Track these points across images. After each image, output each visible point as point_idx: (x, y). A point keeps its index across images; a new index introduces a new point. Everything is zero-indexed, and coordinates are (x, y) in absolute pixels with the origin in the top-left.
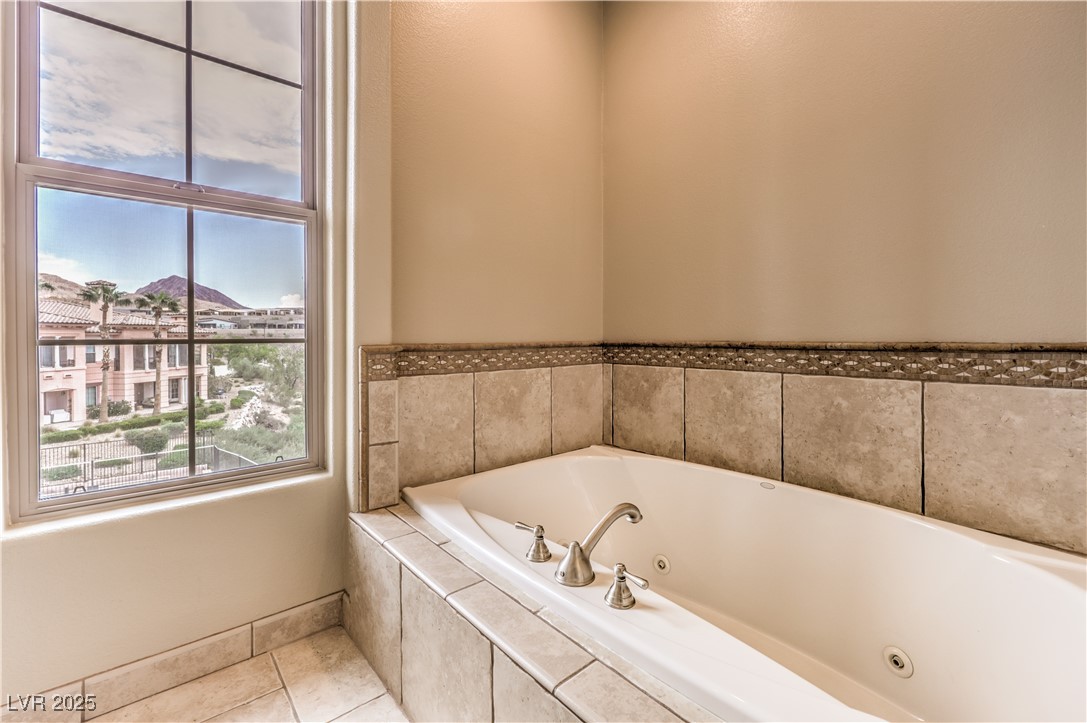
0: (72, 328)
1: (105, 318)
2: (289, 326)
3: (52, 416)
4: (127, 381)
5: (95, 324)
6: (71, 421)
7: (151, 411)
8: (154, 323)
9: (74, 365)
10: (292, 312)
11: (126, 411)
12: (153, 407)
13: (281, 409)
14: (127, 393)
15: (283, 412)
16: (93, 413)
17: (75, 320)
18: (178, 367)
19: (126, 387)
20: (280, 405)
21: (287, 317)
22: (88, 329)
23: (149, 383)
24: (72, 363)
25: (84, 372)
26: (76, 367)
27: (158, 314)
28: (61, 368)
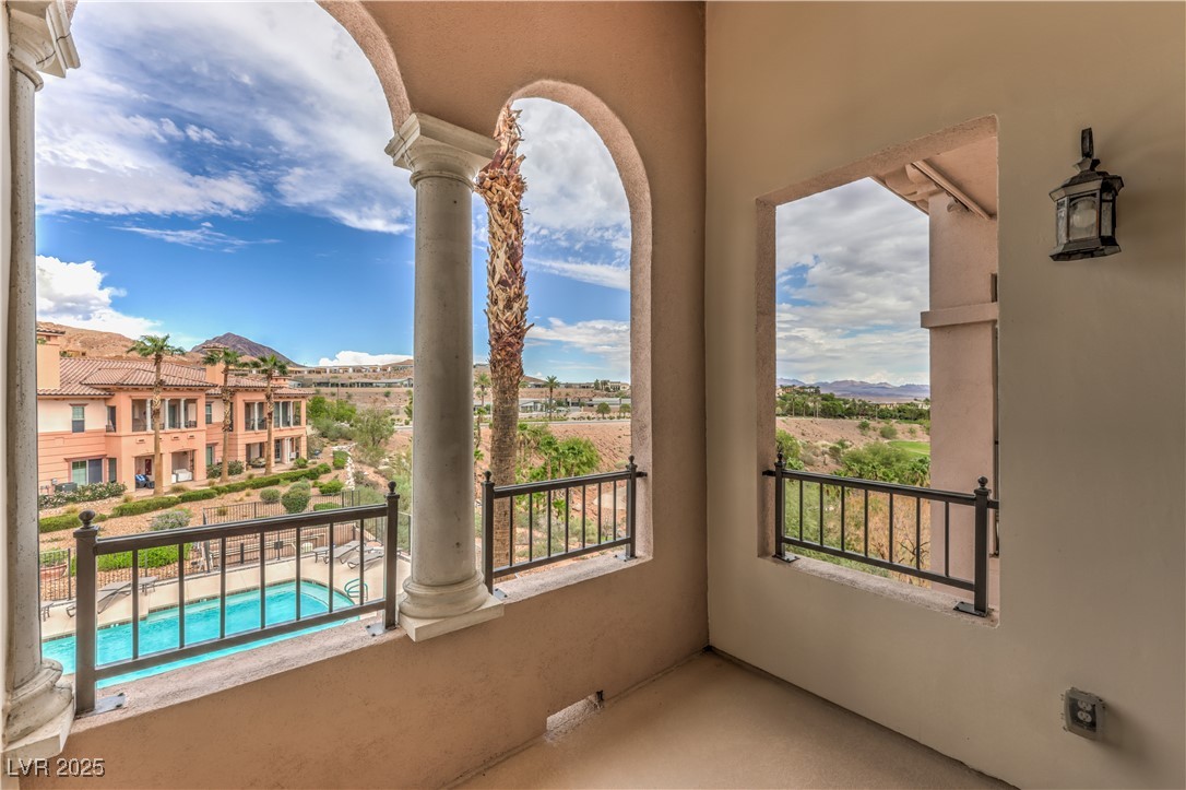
0: (195, 391)
1: (226, 381)
2: (351, 385)
3: (177, 475)
4: (239, 442)
5: (215, 386)
6: (193, 479)
7: (263, 471)
8: (265, 385)
9: (196, 426)
10: (351, 370)
11: (239, 471)
12: (263, 466)
13: (373, 469)
14: (239, 453)
15: (375, 472)
16: (213, 473)
17: (197, 384)
18: (282, 428)
19: (239, 447)
20: (370, 465)
21: (346, 375)
22: (209, 392)
23: (255, 444)
24: (195, 424)
25: (204, 433)
26: (199, 428)
27: (270, 377)
28: (185, 429)
